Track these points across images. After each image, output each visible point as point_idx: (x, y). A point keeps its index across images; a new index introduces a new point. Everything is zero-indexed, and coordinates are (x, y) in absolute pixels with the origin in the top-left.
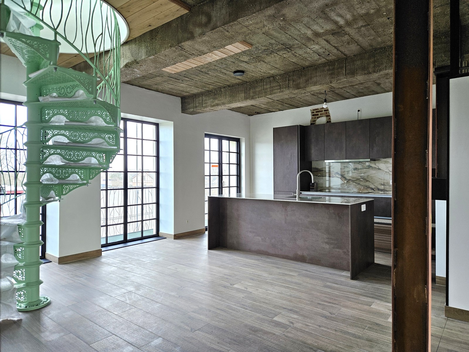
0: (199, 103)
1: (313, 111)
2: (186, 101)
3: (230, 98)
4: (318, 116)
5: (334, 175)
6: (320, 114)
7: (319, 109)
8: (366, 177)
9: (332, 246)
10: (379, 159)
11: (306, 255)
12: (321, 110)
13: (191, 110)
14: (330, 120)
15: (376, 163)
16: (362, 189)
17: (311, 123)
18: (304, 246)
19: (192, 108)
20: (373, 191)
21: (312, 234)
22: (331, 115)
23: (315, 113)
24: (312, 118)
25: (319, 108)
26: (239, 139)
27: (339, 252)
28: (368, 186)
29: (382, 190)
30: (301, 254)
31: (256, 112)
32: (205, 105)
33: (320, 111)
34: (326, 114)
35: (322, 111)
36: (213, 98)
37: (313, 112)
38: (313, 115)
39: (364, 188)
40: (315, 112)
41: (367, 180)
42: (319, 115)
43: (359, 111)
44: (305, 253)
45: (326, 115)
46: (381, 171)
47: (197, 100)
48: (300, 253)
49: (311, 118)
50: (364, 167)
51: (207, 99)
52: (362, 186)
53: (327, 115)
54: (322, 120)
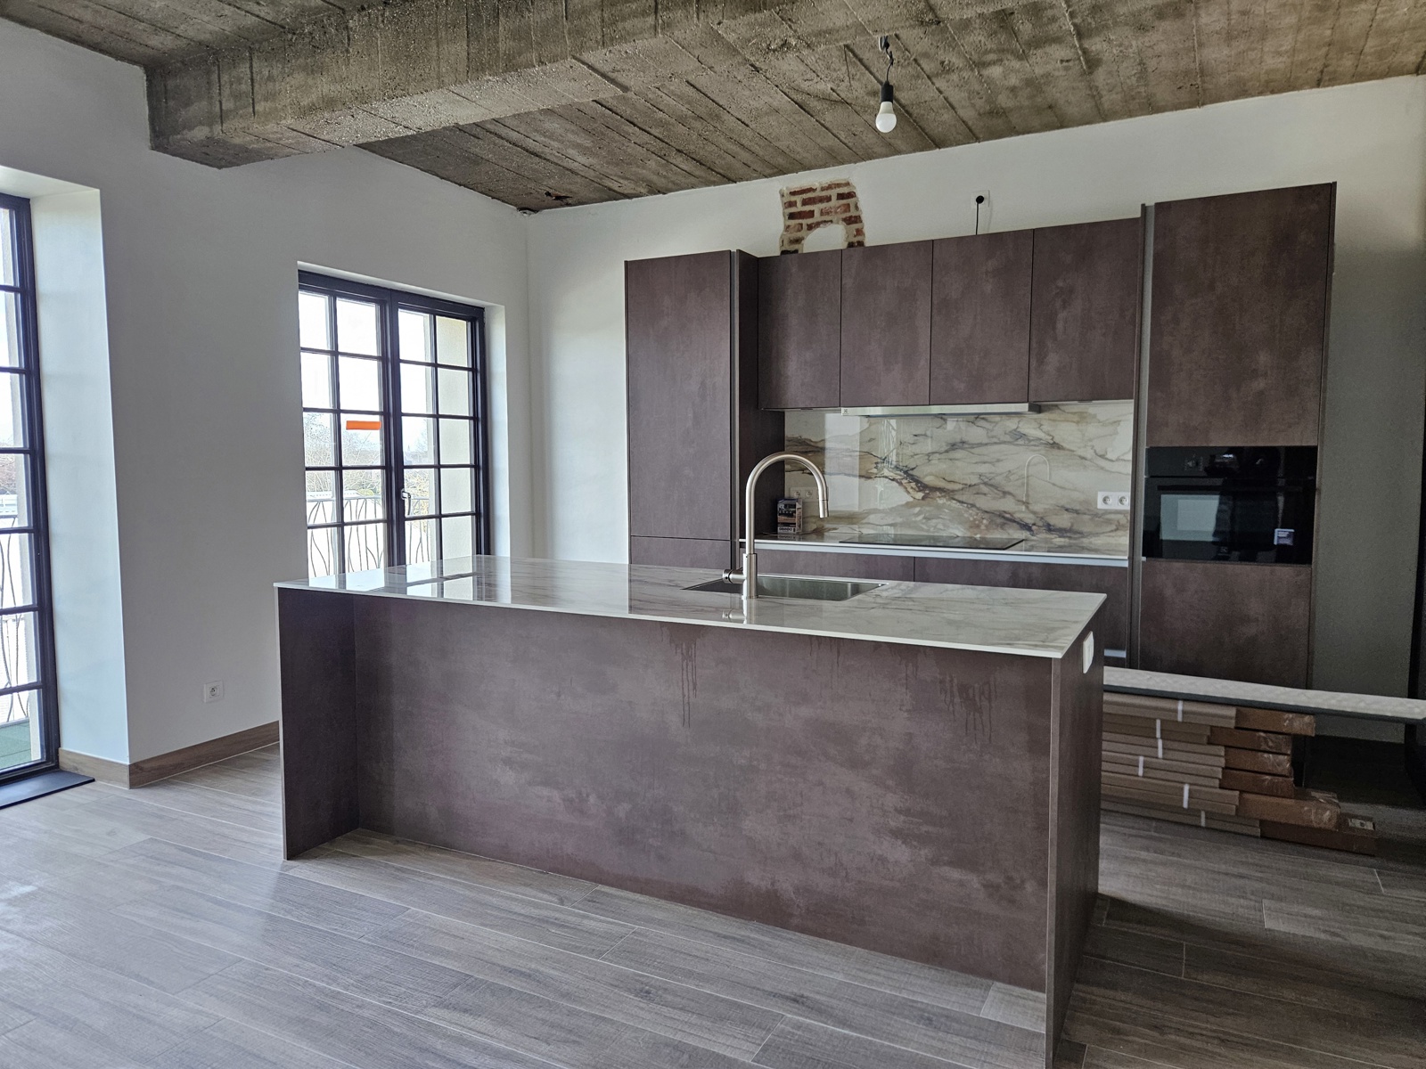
0: (237, 96)
1: (793, 198)
2: (171, 83)
3: (394, 69)
4: (810, 221)
5: (875, 471)
6: (822, 213)
7: (814, 190)
8: (999, 480)
9: (925, 852)
10: (1056, 406)
11: (791, 889)
12: (824, 194)
13: (200, 133)
14: (859, 238)
15: (1043, 422)
16: (983, 527)
17: (784, 249)
18: (779, 844)
19: (201, 123)
20: (1023, 534)
21: (821, 783)
22: (864, 217)
23: (799, 208)
24: (787, 228)
25: (817, 185)
26: (481, 310)
27: (961, 884)
28: (1008, 516)
29: (1062, 532)
30: (764, 885)
31: (548, 194)
32: (269, 104)
33: (821, 200)
34: (845, 211)
35: (829, 199)
36: (304, 68)
37: (791, 204)
38: (792, 216)
39: (991, 522)
40: (799, 204)
41: (1007, 489)
42: (817, 214)
43: (980, 200)
44: (787, 882)
45: (844, 215)
46: (1062, 452)
47: (225, 78)
48: (756, 878)
49: (782, 227)
50: (993, 437)
51: (275, 72)
52: (986, 516)
53: (851, 217)
54: (828, 237)
